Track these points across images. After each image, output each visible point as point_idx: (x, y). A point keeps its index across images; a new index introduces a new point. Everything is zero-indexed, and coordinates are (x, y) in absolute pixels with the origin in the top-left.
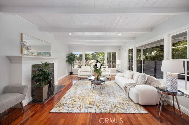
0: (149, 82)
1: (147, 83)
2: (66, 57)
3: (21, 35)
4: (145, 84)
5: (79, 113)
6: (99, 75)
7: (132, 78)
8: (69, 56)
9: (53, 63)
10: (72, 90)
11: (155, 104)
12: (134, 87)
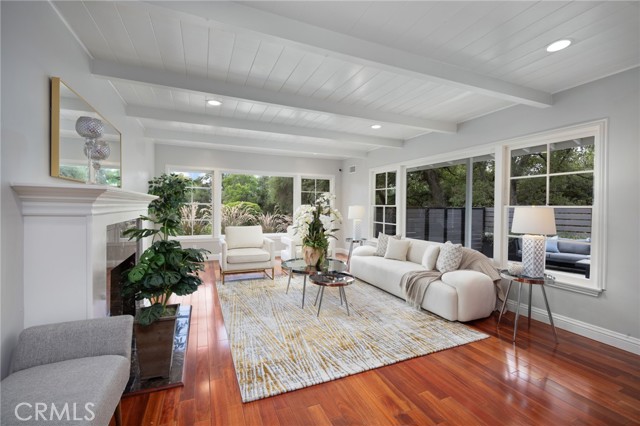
0: (467, 263)
1: (463, 266)
3: (52, 84)
4: (459, 269)
5: (341, 378)
7: (408, 259)
8: (158, 189)
11: (488, 314)
12: (440, 279)
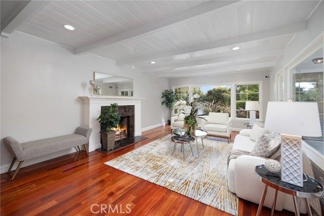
2: (162, 97)
3: (94, 73)
6: (191, 128)
8: (166, 96)
9: (134, 106)
10: (151, 145)
12: (236, 158)
